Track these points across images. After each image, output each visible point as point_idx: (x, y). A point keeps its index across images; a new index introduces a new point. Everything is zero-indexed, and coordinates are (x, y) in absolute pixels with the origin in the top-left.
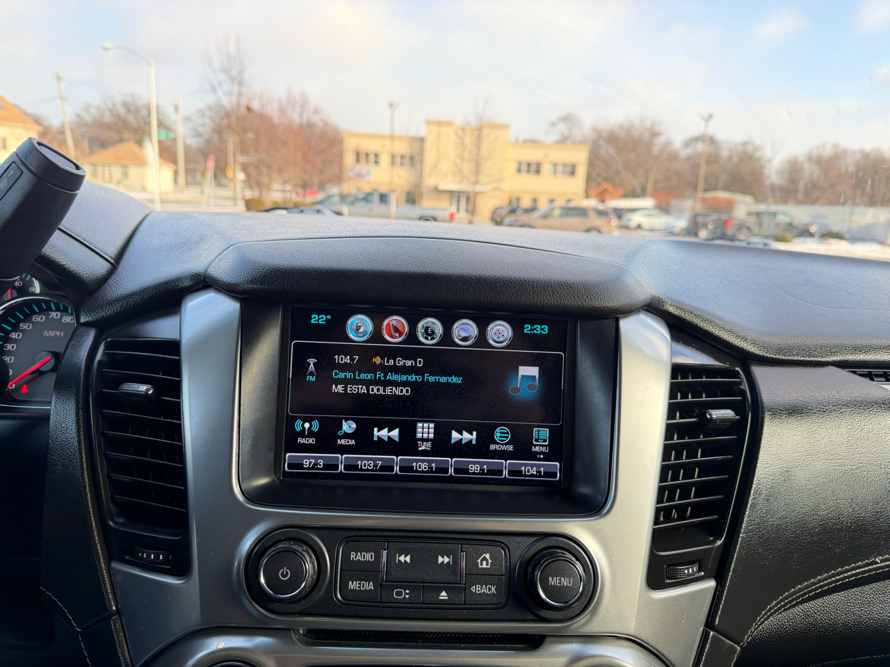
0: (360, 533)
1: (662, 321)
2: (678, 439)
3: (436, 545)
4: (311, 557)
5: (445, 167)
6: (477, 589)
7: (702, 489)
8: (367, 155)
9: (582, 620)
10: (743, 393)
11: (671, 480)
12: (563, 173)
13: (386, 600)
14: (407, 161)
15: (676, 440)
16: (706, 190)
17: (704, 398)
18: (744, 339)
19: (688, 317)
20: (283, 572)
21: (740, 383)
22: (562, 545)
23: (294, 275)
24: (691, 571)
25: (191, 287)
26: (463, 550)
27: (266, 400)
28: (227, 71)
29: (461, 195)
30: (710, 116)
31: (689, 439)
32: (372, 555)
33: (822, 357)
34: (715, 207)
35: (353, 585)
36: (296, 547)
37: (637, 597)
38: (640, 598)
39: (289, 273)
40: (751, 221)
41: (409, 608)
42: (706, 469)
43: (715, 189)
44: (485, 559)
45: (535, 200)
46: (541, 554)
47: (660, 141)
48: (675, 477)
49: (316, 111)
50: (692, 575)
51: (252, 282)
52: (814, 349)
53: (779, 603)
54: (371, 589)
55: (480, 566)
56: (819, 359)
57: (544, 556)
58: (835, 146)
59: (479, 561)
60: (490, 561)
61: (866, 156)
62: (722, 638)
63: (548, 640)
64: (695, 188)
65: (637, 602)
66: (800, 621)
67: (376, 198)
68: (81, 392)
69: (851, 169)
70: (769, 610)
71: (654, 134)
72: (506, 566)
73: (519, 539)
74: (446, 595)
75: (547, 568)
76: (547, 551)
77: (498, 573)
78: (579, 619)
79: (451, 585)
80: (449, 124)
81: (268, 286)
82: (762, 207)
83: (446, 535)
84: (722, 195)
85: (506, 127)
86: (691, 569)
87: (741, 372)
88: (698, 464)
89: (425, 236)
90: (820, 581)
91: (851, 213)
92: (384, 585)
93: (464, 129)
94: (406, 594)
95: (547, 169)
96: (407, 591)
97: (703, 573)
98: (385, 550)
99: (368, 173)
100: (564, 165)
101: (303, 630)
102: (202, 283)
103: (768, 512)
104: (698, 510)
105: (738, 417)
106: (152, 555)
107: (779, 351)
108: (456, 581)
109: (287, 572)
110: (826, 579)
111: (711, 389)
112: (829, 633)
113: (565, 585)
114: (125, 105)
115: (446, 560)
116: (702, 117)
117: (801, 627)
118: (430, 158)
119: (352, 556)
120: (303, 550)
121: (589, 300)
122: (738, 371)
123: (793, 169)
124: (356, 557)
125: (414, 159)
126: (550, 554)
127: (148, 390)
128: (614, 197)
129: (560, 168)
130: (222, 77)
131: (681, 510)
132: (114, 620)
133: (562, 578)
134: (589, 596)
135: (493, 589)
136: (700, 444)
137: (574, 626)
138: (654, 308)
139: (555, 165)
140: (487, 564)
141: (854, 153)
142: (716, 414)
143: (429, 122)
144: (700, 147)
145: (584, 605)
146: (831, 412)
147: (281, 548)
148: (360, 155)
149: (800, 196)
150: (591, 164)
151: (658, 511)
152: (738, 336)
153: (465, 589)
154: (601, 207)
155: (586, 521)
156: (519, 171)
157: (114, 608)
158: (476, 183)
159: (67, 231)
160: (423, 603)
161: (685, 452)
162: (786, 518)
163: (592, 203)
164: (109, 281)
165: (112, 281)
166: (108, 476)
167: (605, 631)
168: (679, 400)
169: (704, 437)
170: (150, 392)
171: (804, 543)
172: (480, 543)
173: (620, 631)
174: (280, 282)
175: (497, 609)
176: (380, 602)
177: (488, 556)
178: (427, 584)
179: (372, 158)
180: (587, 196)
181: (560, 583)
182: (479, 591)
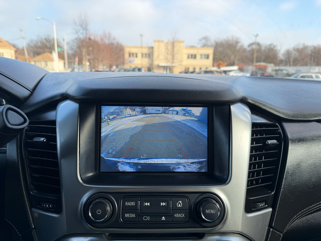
0: (129, 194)
1: (247, 106)
2: (255, 153)
3: (160, 198)
4: (109, 205)
5: (161, 57)
6: (177, 215)
7: (265, 172)
8: (133, 54)
9: (220, 226)
10: (279, 133)
11: (253, 169)
12: (204, 58)
13: (140, 221)
14: (147, 56)
15: (254, 153)
16: (257, 62)
17: (264, 136)
18: (279, 112)
19: (257, 104)
20: (98, 211)
21: (278, 129)
22: (210, 197)
23: (99, 92)
24: (262, 205)
25: (61, 99)
26: (171, 200)
27: (90, 142)
28: (81, 25)
29: (167, 68)
30: (257, 35)
31: (259, 152)
32: (134, 203)
33: (310, 118)
34: (260, 68)
35: (127, 215)
36: (103, 201)
37: (241, 216)
38: (242, 217)
39: (98, 91)
40: (274, 73)
41: (150, 224)
42: (266, 164)
43: (260, 61)
44: (180, 203)
45: (194, 69)
46: (202, 200)
47: (239, 45)
48: (254, 168)
49: (114, 39)
50: (262, 206)
51: (83, 95)
52: (307, 115)
53: (297, 216)
54: (134, 217)
55: (178, 206)
56: (309, 119)
57: (203, 201)
58: (304, 44)
59: (177, 204)
60: (182, 204)
61: (315, 48)
62: (275, 231)
63: (206, 235)
64: (252, 61)
65: (241, 219)
66: (305, 223)
67: (137, 70)
68: (19, 141)
69: (310, 53)
70: (293, 219)
71: (237, 42)
72: (188, 206)
73: (193, 195)
74: (164, 218)
75: (205, 206)
76: (204, 199)
77: (185, 209)
78: (218, 226)
79: (167, 214)
80: (162, 41)
81: (89, 96)
82: (277, 68)
83: (163, 194)
84: (263, 64)
85: (183, 42)
86: (262, 204)
87: (278, 125)
88: (263, 162)
89: (152, 76)
90: (313, 207)
91: (310, 69)
92: (139, 215)
93: (168, 43)
94: (148, 218)
95: (198, 57)
96: (149, 217)
97: (267, 205)
98: (139, 201)
99: (134, 61)
100: (205, 55)
101: (108, 234)
102: (65, 97)
103: (292, 180)
104: (264, 180)
105: (278, 143)
106: (47, 205)
107: (293, 116)
108: (168, 212)
109: (100, 211)
110: (316, 206)
111: (267, 132)
112: (317, 227)
113: (212, 213)
114: (46, 39)
115: (164, 204)
116: (254, 36)
117: (306, 225)
118: (156, 54)
119: (126, 204)
120: (106, 202)
121: (218, 98)
122: (277, 125)
123: (288, 53)
124: (128, 204)
125: (150, 55)
126: (206, 200)
127: (44, 140)
128: (223, 66)
129: (203, 56)
130: (79, 28)
131: (257, 180)
132: (33, 231)
133: (211, 210)
134: (222, 217)
135: (183, 215)
136: (263, 154)
137: (217, 229)
138: (244, 101)
139: (201, 55)
140: (181, 205)
141: (310, 47)
142: (270, 142)
143: (155, 41)
144: (254, 47)
145: (220, 220)
146: (315, 140)
147: (97, 201)
148: (130, 54)
149: (292, 63)
150: (214, 54)
151: (248, 181)
152: (277, 111)
153: (172, 216)
154: (218, 70)
155: (220, 186)
156: (188, 58)
157: (33, 227)
158: (173, 62)
159: (12, 79)
160: (155, 222)
161: (258, 158)
162: (299, 182)
163: (215, 69)
164: (29, 98)
165: (31, 98)
166: (30, 174)
167: (229, 231)
168: (255, 137)
169: (265, 151)
170: (45, 141)
171: (307, 192)
172: (178, 197)
173: (235, 230)
174: (94, 95)
175: (185, 223)
176: (138, 222)
177: (181, 202)
178: (157, 214)
179: (135, 55)
180: (213, 66)
181: (210, 212)
182: (177, 216)
